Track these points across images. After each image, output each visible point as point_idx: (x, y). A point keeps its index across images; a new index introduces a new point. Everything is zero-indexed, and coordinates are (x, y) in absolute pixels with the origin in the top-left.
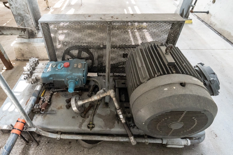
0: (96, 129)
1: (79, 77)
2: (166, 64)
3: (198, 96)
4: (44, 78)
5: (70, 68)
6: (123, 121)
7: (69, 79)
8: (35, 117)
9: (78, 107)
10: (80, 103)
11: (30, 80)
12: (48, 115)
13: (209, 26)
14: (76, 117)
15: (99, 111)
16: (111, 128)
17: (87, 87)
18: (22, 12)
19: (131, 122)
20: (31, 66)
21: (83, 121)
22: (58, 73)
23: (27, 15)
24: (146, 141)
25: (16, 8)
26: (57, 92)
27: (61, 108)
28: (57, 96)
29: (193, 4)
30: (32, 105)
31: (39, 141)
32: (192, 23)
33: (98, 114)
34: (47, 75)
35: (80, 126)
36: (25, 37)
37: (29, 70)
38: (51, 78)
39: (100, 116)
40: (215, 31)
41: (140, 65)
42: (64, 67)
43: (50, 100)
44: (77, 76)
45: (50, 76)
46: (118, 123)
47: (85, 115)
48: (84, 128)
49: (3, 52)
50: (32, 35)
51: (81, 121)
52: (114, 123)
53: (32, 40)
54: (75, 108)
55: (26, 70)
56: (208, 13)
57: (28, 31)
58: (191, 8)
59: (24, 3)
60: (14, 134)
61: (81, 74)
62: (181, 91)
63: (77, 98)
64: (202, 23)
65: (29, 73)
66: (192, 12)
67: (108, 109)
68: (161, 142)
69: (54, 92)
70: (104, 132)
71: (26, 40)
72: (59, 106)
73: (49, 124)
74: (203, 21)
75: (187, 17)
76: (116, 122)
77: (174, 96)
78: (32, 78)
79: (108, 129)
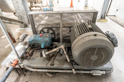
0: (55, 66)
1: (47, 40)
2: (88, 29)
3: (102, 39)
4: (29, 42)
5: (43, 36)
6: (69, 61)
7: (42, 42)
8: (24, 61)
9: (46, 55)
10: (47, 53)
11: (23, 43)
12: (31, 60)
13: (116, 22)
14: (45, 60)
15: (57, 58)
16: (62, 65)
17: (51, 47)
18: (21, 15)
19: (73, 62)
20: (23, 36)
21: (48, 62)
22: (36, 39)
23: (24, 16)
24: (82, 72)
25: (19, 12)
26: (37, 49)
27: (38, 56)
28: (36, 51)
29: (107, 12)
30: (23, 54)
31: (26, 74)
32: (107, 21)
33: (57, 59)
34: (31, 40)
35: (47, 65)
36: (22, 26)
37: (22, 38)
38: (33, 42)
39: (57, 60)
40: (119, 24)
41: (76, 31)
42: (40, 36)
43: (32, 53)
44: (46, 40)
45: (33, 41)
46: (67, 63)
47: (50, 59)
48: (49, 66)
49: (11, 34)
50: (26, 26)
51: (47, 62)
52: (64, 63)
53: (26, 28)
54: (44, 56)
55: (21, 38)
56: (115, 16)
57: (24, 24)
58: (106, 14)
59: (23, 10)
60: (12, 66)
61: (48, 39)
62: (94, 37)
63: (46, 51)
64: (113, 21)
65: (22, 39)
66: (106, 16)
67: (62, 57)
68: (89, 73)
69: (34, 50)
70: (59, 68)
71: (23, 29)
72: (36, 56)
73: (31, 64)
74: (113, 20)
75: (105, 19)
76: (66, 63)
77: (91, 40)
78: (24, 42)
79: (61, 66)
